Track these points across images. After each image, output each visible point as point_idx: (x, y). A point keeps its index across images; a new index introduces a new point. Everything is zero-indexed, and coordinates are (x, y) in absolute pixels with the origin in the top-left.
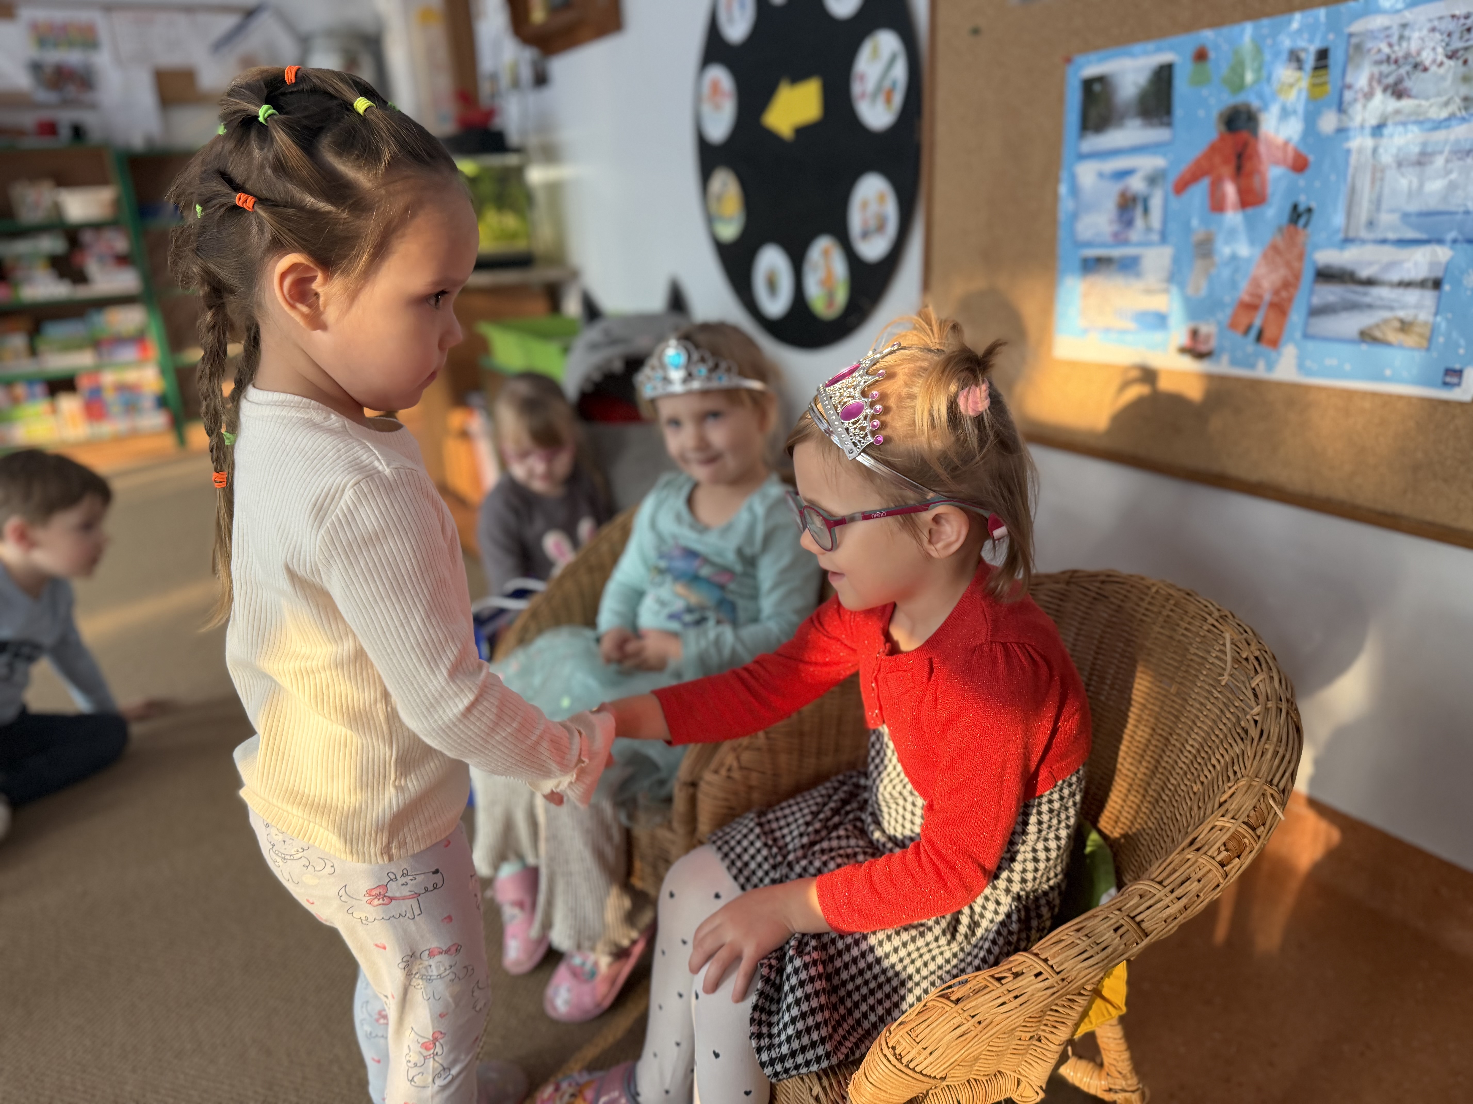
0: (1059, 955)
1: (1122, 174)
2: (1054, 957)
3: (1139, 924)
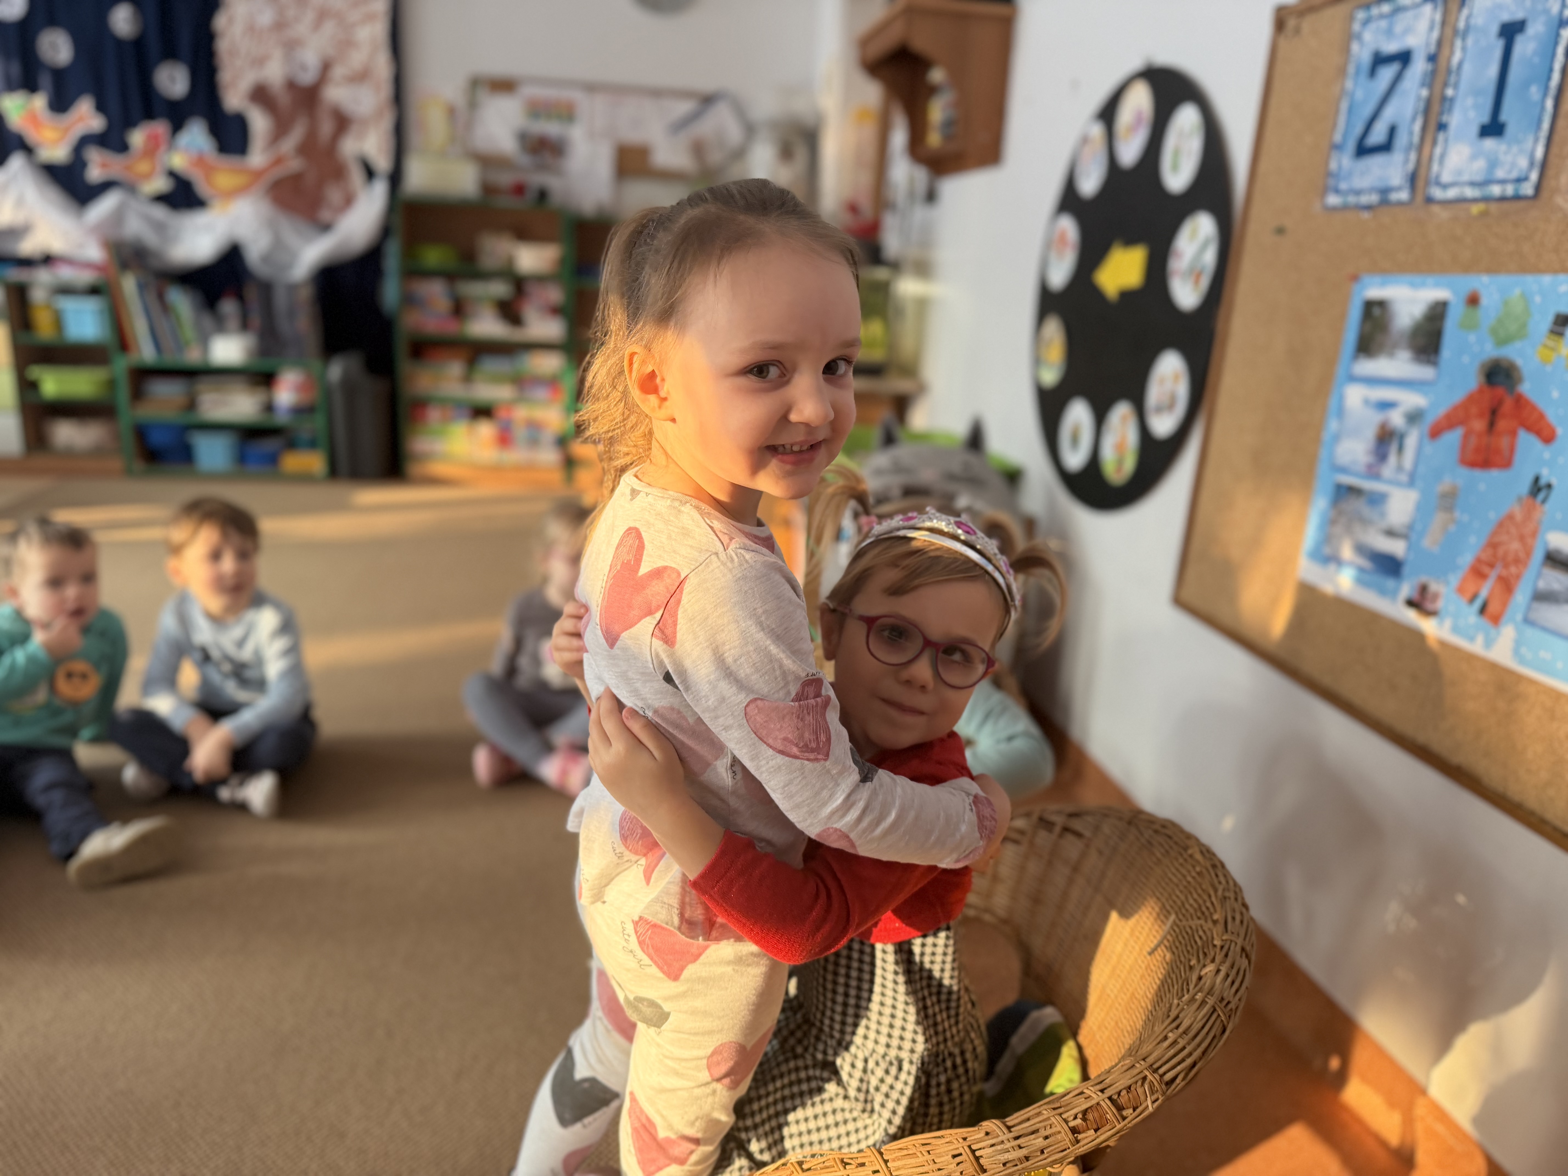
0: (899, 1160)
1: (1386, 406)
2: (894, 1160)
3: (977, 1159)
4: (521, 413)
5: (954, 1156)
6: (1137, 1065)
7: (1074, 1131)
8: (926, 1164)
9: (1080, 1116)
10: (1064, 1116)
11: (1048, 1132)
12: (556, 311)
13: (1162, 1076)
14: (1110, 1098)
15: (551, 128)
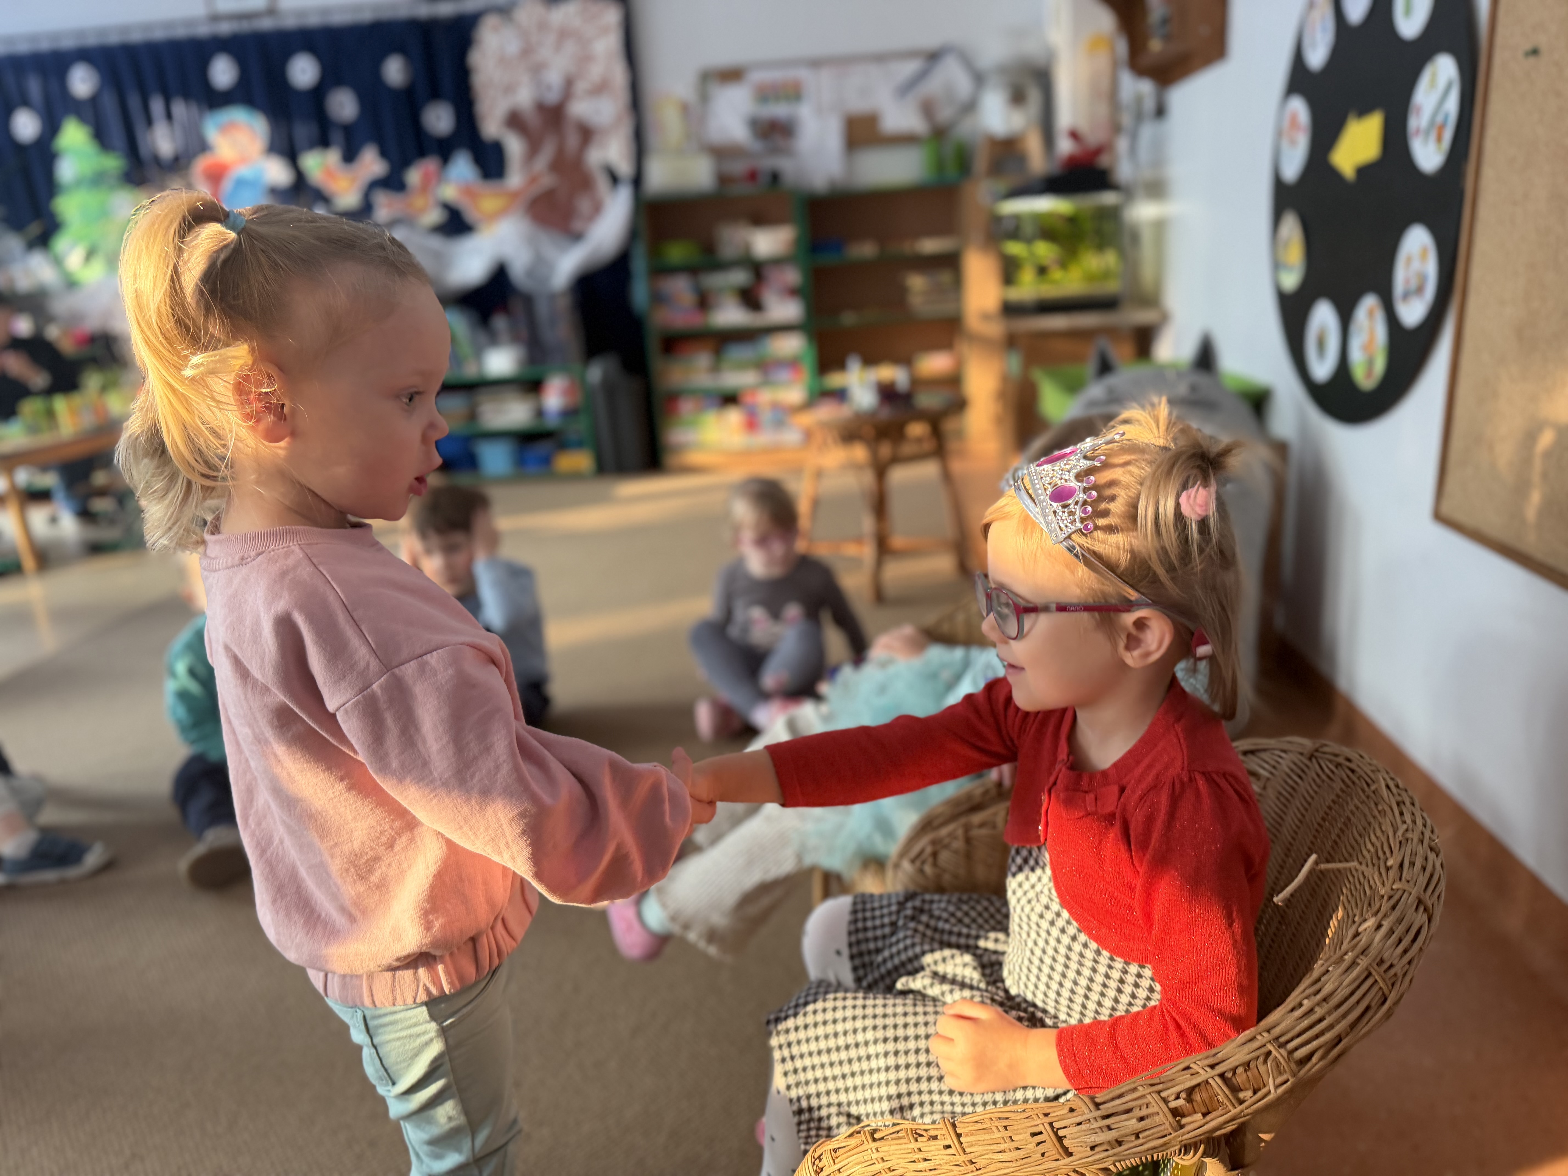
0: (972, 1134)
2: (967, 1135)
3: (1060, 1139)
4: (765, 397)
5: (1033, 1135)
6: (1259, 1037)
7: (1176, 1113)
8: (1002, 1141)
9: (1183, 1095)
10: (1163, 1094)
11: (1144, 1112)
12: (794, 292)
13: (1291, 1052)
14: (1222, 1076)
15: (779, 110)
